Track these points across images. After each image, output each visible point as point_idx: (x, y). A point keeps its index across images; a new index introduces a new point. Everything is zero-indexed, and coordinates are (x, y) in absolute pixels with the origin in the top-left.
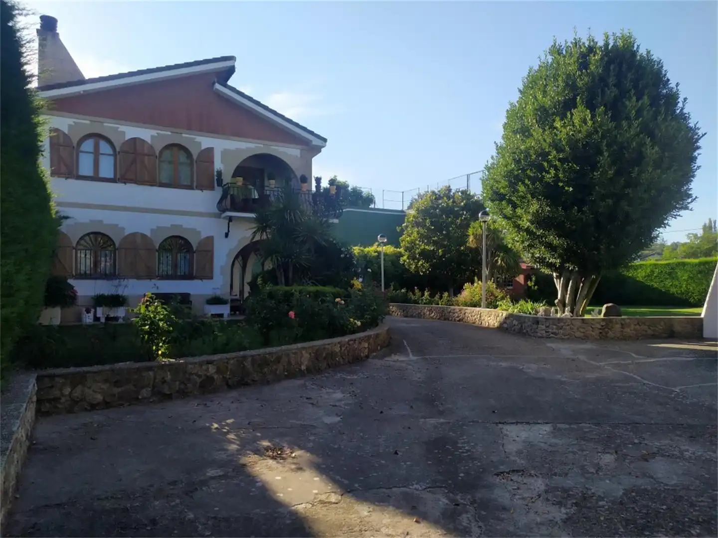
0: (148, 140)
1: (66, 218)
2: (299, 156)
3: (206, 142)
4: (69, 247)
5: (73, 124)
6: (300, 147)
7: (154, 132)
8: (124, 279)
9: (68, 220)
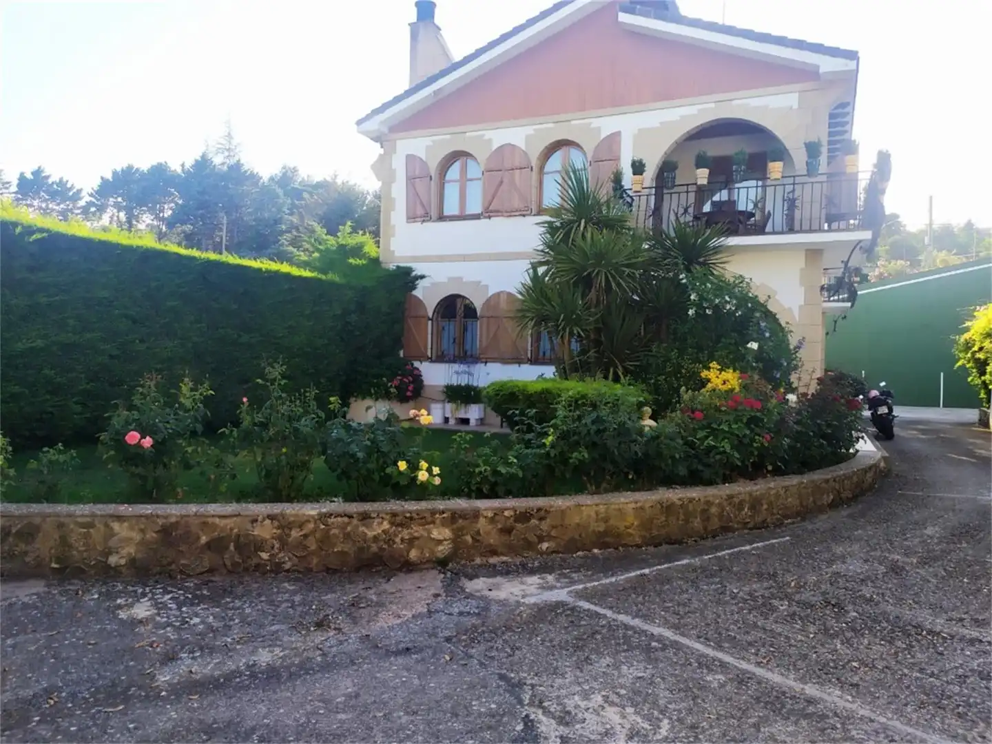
0: (521, 143)
1: (422, 277)
2: (795, 106)
3: (606, 124)
4: (424, 317)
5: (431, 144)
6: (799, 86)
7: (530, 130)
8: (486, 363)
9: (424, 280)
